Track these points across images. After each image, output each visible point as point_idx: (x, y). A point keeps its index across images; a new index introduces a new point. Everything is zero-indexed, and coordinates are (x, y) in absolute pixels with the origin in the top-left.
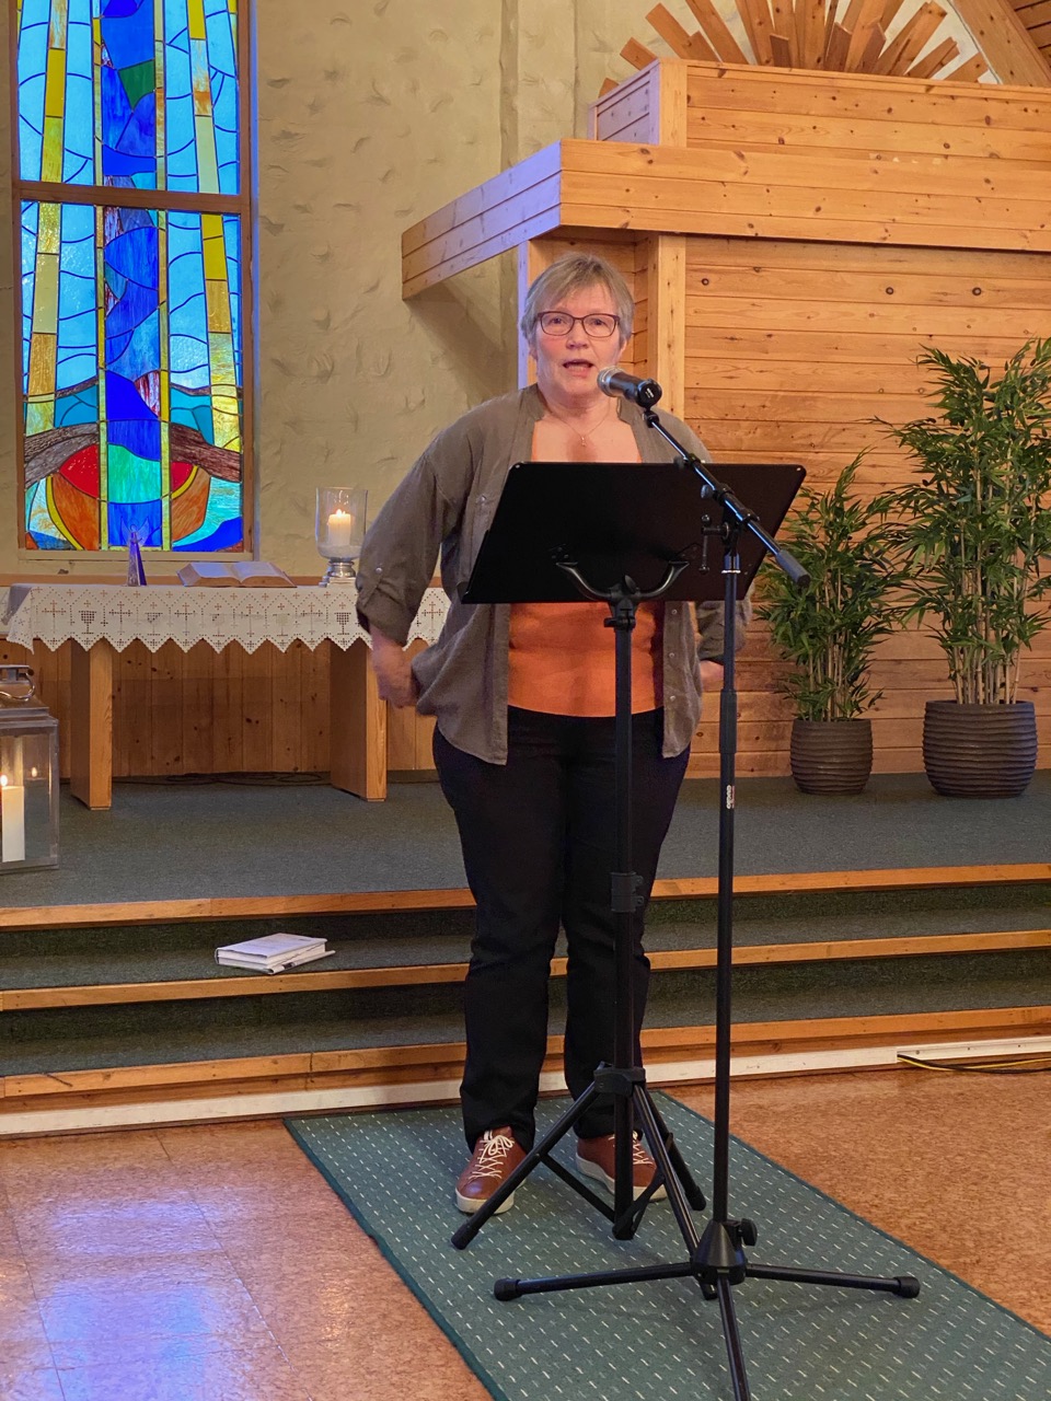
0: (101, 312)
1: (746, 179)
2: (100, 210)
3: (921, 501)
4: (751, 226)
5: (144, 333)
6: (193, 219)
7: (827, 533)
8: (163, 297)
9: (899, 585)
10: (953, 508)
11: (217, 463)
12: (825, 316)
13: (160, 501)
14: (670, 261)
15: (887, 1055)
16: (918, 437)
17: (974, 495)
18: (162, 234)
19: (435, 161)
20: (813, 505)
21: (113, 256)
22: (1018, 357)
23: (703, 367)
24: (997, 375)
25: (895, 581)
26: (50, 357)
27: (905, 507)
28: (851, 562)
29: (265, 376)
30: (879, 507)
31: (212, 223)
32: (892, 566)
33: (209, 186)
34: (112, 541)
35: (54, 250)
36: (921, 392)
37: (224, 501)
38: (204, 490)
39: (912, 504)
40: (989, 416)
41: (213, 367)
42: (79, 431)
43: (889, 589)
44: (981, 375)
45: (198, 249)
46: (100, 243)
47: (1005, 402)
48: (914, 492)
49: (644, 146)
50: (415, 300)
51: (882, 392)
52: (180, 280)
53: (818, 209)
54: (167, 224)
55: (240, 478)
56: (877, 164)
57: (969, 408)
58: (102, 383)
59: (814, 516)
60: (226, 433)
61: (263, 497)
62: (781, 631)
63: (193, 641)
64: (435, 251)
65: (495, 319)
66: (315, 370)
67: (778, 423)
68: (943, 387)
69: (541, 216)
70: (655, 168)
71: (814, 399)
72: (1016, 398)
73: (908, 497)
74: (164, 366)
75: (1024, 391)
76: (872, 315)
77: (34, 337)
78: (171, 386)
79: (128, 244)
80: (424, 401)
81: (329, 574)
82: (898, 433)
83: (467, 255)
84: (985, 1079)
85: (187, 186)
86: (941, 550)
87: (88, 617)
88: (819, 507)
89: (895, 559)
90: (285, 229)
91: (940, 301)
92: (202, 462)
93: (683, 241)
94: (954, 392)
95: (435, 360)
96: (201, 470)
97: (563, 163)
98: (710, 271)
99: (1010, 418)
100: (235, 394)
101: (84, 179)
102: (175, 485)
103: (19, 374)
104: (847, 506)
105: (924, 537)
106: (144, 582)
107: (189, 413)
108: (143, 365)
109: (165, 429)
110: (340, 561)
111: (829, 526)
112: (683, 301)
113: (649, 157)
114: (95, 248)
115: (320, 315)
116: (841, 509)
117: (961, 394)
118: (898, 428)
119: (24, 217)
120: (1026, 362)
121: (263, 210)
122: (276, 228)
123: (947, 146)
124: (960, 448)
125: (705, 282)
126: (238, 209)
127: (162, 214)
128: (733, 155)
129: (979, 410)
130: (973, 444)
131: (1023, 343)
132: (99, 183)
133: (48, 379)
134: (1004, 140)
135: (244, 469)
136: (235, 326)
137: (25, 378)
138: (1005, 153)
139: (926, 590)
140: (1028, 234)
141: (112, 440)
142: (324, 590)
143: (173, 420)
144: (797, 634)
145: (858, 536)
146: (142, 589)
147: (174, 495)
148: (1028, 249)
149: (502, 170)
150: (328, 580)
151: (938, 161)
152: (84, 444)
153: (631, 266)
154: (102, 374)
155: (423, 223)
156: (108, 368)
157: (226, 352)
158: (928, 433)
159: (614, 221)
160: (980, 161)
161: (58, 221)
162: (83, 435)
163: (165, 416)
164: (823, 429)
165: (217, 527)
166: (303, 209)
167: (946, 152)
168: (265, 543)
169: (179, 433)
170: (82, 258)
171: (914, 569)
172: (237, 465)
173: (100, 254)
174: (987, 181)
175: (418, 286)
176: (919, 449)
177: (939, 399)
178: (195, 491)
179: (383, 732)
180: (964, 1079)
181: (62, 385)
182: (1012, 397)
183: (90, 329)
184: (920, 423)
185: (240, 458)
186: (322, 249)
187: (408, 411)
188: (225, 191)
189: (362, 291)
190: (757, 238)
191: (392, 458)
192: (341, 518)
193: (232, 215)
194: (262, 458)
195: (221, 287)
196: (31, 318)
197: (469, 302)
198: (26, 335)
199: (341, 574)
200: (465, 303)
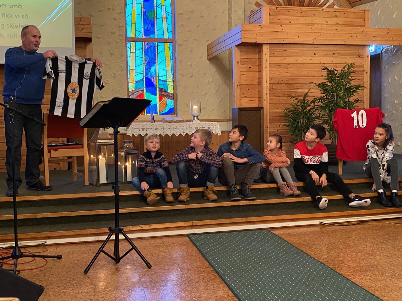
0: (144, 64)
1: (282, 31)
2: (143, 43)
3: (323, 100)
4: (284, 41)
5: (153, 69)
6: (163, 44)
7: (301, 108)
8: (157, 61)
9: (318, 119)
10: (329, 101)
11: (168, 96)
12: (300, 60)
13: (157, 104)
14: (266, 49)
15: (317, 222)
16: (322, 86)
17: (335, 99)
18: (156, 47)
19: (214, 29)
20: (298, 102)
21: (146, 52)
22: (344, 68)
23: (273, 72)
24: (339, 72)
25: (317, 118)
26: (134, 74)
27: (319, 101)
28: (307, 114)
29: (178, 77)
30: (313, 102)
31: (167, 45)
32: (316, 115)
33: (166, 37)
34: (147, 113)
35: (134, 52)
36: (322, 76)
37: (170, 104)
38: (166, 102)
39: (320, 101)
40: (338, 81)
41: (167, 76)
42: (140, 90)
43: (316, 120)
44: (336, 72)
45: (164, 50)
46: (144, 50)
48: (321, 98)
49: (260, 24)
50: (210, 60)
51: (313, 76)
52: (160, 58)
53: (299, 37)
54: (158, 45)
55: (174, 99)
56: (312, 27)
57: (333, 79)
58: (144, 79)
59: (299, 104)
60: (170, 90)
61: (178, 103)
62: (291, 129)
63: (165, 134)
64: (214, 49)
65: (228, 63)
66: (189, 76)
67: (290, 84)
68: (327, 75)
69: (237, 41)
70: (262, 29)
71: (298, 78)
72: (343, 77)
73: (320, 99)
74: (157, 76)
75: (345, 75)
76: (311, 60)
77: (130, 70)
78: (159, 80)
79: (149, 50)
80: (212, 81)
81: (193, 119)
82: (317, 85)
83: (221, 50)
84: (339, 227)
85: (162, 37)
86: (327, 111)
87: (143, 129)
88: (300, 102)
89: (317, 113)
90: (182, 45)
91: (326, 56)
92: (165, 96)
93: (269, 45)
94: (329, 76)
95: (215, 72)
97: (242, 29)
98: (275, 51)
99: (342, 81)
100: (172, 81)
101: (140, 37)
102: (160, 101)
103: (128, 78)
104: (306, 102)
105: (323, 108)
106: (154, 122)
107: (163, 85)
108: (153, 75)
109: (158, 89)
110: (195, 116)
111: (302, 106)
112: (269, 58)
113: (261, 27)
114: (143, 51)
115: (190, 63)
116: (305, 102)
117: (331, 77)
119: (128, 45)
120: (346, 69)
121: (177, 42)
122: (180, 45)
123: (327, 22)
124: (331, 89)
125: (274, 53)
126: (172, 42)
127: (156, 43)
128: (280, 26)
129: (335, 80)
130: (334, 87)
131: (345, 65)
132: (143, 37)
133: (133, 79)
134: (340, 21)
136: (172, 66)
137: (129, 79)
138: (340, 23)
139: (324, 120)
140: (345, 41)
141: (147, 91)
142: (192, 123)
144: (295, 130)
145: (309, 108)
146: (154, 123)
147: (160, 103)
148: (346, 44)
149: (229, 31)
150: (193, 121)
151: (325, 25)
152: (141, 93)
153: (257, 51)
154: (144, 77)
155: (212, 43)
156: (146, 76)
157: (170, 73)
158: (324, 85)
159: (253, 41)
160: (335, 25)
161: (135, 45)
162: (141, 91)
163: (158, 86)
164: (300, 85)
165: (169, 109)
166: (186, 41)
168: (179, 113)
169: (161, 90)
170: (140, 53)
171: (321, 115)
172: (173, 96)
173: (144, 52)
174: (336, 29)
175: (211, 56)
176: (322, 89)
177: (326, 77)
178: (164, 102)
180: (335, 227)
181: (136, 80)
183: (142, 68)
184: (322, 83)
185: (174, 94)
186: (190, 50)
187: (209, 84)
188: (170, 38)
189: (199, 58)
190: (285, 44)
191: (206, 94)
192: (195, 107)
193: (171, 43)
194: (178, 94)
195: (169, 58)
196: (130, 66)
197: (222, 60)
198: (129, 70)
199: (196, 119)
200: (221, 60)
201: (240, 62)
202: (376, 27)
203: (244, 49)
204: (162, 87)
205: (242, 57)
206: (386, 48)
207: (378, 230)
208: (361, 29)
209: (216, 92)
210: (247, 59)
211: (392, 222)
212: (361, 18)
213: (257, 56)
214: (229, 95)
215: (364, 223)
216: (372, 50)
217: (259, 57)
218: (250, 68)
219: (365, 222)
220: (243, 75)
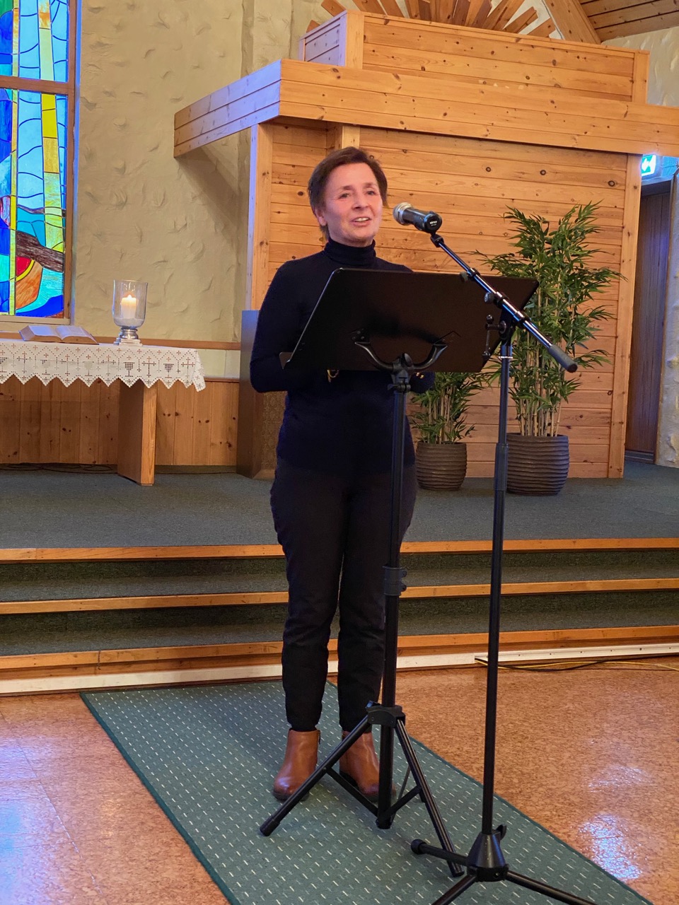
1: (400, 92)
4: (402, 123)
6: (35, 97)
8: (14, 147)
12: (447, 184)
13: (8, 282)
14: (350, 142)
15: (468, 658)
16: (503, 265)
17: (537, 303)
18: (15, 106)
19: (198, 67)
22: (568, 216)
24: (554, 227)
29: (79, 203)
31: (49, 100)
33: (47, 75)
36: (505, 235)
37: (52, 284)
38: (38, 276)
40: (548, 253)
41: (46, 195)
44: (544, 227)
45: (39, 116)
47: (558, 245)
49: (335, 67)
50: (182, 158)
51: (481, 234)
52: (24, 138)
53: (445, 114)
54: (19, 99)
55: (63, 269)
56: (483, 87)
57: (535, 248)
60: (54, 240)
61: (77, 283)
63: (29, 376)
64: (197, 127)
65: (235, 173)
66: (114, 201)
67: (415, 251)
68: (519, 233)
69: (266, 109)
70: (342, 82)
72: (565, 243)
74: (14, 193)
75: (570, 238)
76: (477, 184)
78: (18, 206)
80: (186, 225)
81: (121, 336)
82: (491, 262)
83: (217, 131)
84: (529, 674)
85: (33, 75)
90: (97, 106)
91: (520, 177)
92: (36, 258)
93: (358, 130)
94: (526, 237)
95: (194, 198)
96: (37, 263)
97: (282, 75)
98: (375, 150)
99: (561, 255)
100: (61, 214)
102: (18, 274)
107: (29, 225)
109: (13, 234)
110: (128, 328)
113: (338, 74)
115: (120, 164)
117: (530, 239)
118: (491, 258)
120: (572, 219)
121: (83, 93)
122: (92, 106)
123: (528, 78)
124: (529, 273)
126: (67, 92)
127: (15, 92)
128: (393, 77)
129: (541, 249)
130: (537, 271)
131: (571, 207)
134: (563, 76)
135: (65, 264)
136: (62, 168)
138: (564, 84)
140: (577, 137)
142: (117, 347)
143: (18, 229)
147: (18, 279)
148: (576, 147)
149: (242, 77)
150: (120, 341)
151: (522, 87)
153: (324, 144)
155: (189, 108)
157: (54, 187)
158: (510, 262)
159: (314, 115)
160: (548, 88)
163: (13, 226)
165: (47, 301)
166: (110, 94)
167: (528, 81)
168: (78, 313)
169: (23, 238)
172: (60, 261)
174: (553, 102)
175: (184, 149)
177: (518, 240)
178: (32, 276)
179: (153, 441)
180: (516, 674)
182: (562, 242)
184: (505, 256)
185: (63, 256)
186: (121, 121)
187: (175, 231)
188: (58, 80)
189: (147, 150)
190: (405, 131)
191: (164, 261)
192: (130, 301)
193: (62, 95)
194: (77, 257)
195: (53, 143)
197: (218, 161)
199: (129, 337)
200: (215, 163)
201: (270, 175)
202: (665, 104)
203: (286, 135)
204: (25, 228)
205: (278, 160)
207: (635, 685)
208: (621, 107)
209: (197, 259)
210: (294, 166)
211: (674, 665)
212: (622, 75)
214: (234, 270)
215: (599, 666)
216: (648, 169)
218: (301, 194)
219: (601, 661)
220: (279, 212)
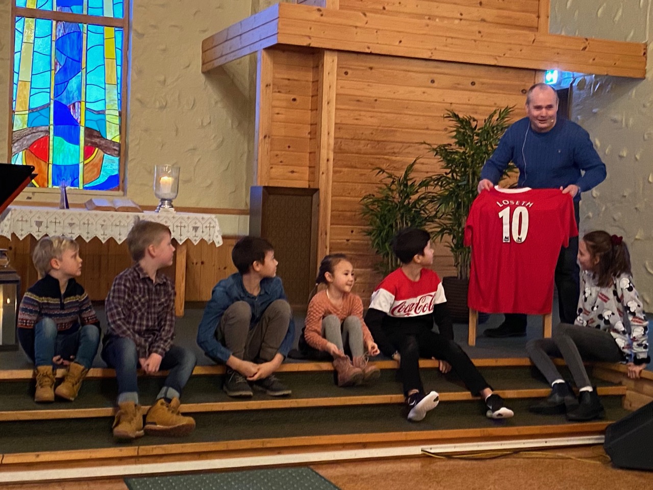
0: (53, 72)
1: (367, 26)
2: (54, 23)
3: (444, 182)
4: (369, 48)
5: (73, 83)
6: (100, 29)
7: (399, 195)
8: (84, 66)
9: (433, 221)
10: (458, 186)
11: (107, 147)
12: (402, 92)
13: (78, 165)
14: (330, 62)
15: (416, 450)
16: (443, 152)
17: (469, 181)
18: (85, 36)
19: (219, 7)
20: (393, 182)
21: (60, 45)
22: (491, 116)
23: (343, 114)
24: (481, 124)
25: (431, 219)
26: (27, 92)
27: (437, 184)
28: (410, 210)
29: (132, 106)
30: (424, 184)
31: (109, 31)
32: (430, 212)
33: (108, 13)
34: (54, 184)
35: (32, 42)
36: (446, 129)
37: (111, 165)
38: (100, 161)
39: (440, 184)
40: (477, 143)
41: (107, 101)
42: (40, 129)
43: (428, 223)
44: (474, 124)
45: (102, 43)
46: (54, 38)
47: (484, 137)
48: (441, 177)
49: (319, 7)
50: (207, 73)
51: (427, 129)
52: (91, 59)
53: (400, 42)
54: (88, 30)
55: (119, 155)
56: (428, 21)
57: (467, 140)
58: (52, 106)
59: (394, 187)
60: (112, 134)
61: (130, 165)
62: (377, 241)
63: (91, 236)
64: (218, 51)
65: (247, 85)
66: (157, 104)
67: (378, 142)
68: (455, 129)
69: (268, 39)
70: (324, 19)
71: (395, 131)
72: (489, 136)
73: (438, 179)
74: (83, 99)
75: (493, 132)
76: (424, 93)
77: (20, 83)
78: (87, 109)
79: (68, 39)
80: (210, 123)
81: (160, 206)
82: (434, 150)
83: (232, 54)
84: (462, 462)
85: (97, 12)
86: (452, 205)
87: (39, 224)
88: (396, 183)
89: (431, 208)
90: (145, 36)
91: (455, 87)
92: (99, 146)
93: (336, 53)
94: (460, 132)
95: (216, 103)
96: (100, 150)
97: (280, 14)
98: (349, 68)
99: (486, 145)
100: (118, 115)
101: (47, 7)
102: (86, 157)
103: (11, 100)
104: (410, 183)
105: (445, 199)
106: (68, 207)
107: (95, 123)
108: (73, 98)
109: (82, 130)
110: (165, 200)
111: (401, 192)
112: (335, 84)
113: (321, 13)
114: (51, 41)
115: (162, 78)
116: (407, 184)
117: (464, 133)
118: (435, 147)
119: (17, 24)
120: (496, 117)
121: (134, 26)
122: (141, 35)
123: (461, 14)
124: (463, 159)
125: (346, 73)
126: (123, 25)
127: (85, 26)
128: (362, 15)
129: (472, 141)
130: (469, 156)
131: (494, 109)
132: (55, 10)
133: (25, 104)
134: (489, 13)
135: (120, 150)
136: (119, 81)
137: (14, 103)
138: (489, 19)
139: (445, 224)
140: (497, 58)
141: (56, 134)
142: (157, 214)
143: (87, 126)
144: (383, 243)
145: (414, 197)
146: (66, 211)
147: (86, 162)
148: (497, 64)
149: (252, 15)
150: (159, 209)
151: (457, 22)
152: (42, 136)
153: (311, 64)
154: (52, 102)
155: (212, 38)
156: (57, 99)
157: (113, 95)
158: (448, 150)
159: (304, 42)
160: (477, 23)
161: (34, 27)
162: (42, 131)
163: (83, 123)
164: (400, 145)
165: (107, 178)
166: (155, 27)
167: (460, 17)
168: (130, 187)
169: (89, 132)
170: (45, 46)
171: (439, 215)
172: (117, 148)
173: (54, 43)
174: (480, 32)
175: (209, 67)
176: (444, 158)
177: (455, 133)
178: (97, 160)
179: (183, 284)
180: (452, 462)
181: (32, 106)
182: (487, 135)
183: (47, 80)
184: (445, 146)
185: (119, 145)
186: (163, 47)
187: (202, 126)
188: (116, 16)
189: (182, 68)
190: (371, 54)
191: (194, 149)
192: (167, 180)
193: (119, 27)
194: (130, 146)
195: (112, 63)
196: (18, 73)
197: (234, 75)
198: (15, 81)
199: (167, 206)
200: (232, 76)
201: (271, 87)
202: (563, 33)
203: (282, 57)
204: (94, 126)
205: (277, 76)
206: (580, 79)
207: (541, 471)
208: (531, 35)
209: (219, 146)
210: (289, 80)
211: (571, 454)
212: (531, 12)
213: (310, 76)
214: (246, 155)
215: (515, 455)
216: (552, 81)
217: (314, 77)
218: (294, 100)
219: (517, 451)
220: (278, 114)
